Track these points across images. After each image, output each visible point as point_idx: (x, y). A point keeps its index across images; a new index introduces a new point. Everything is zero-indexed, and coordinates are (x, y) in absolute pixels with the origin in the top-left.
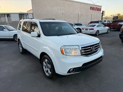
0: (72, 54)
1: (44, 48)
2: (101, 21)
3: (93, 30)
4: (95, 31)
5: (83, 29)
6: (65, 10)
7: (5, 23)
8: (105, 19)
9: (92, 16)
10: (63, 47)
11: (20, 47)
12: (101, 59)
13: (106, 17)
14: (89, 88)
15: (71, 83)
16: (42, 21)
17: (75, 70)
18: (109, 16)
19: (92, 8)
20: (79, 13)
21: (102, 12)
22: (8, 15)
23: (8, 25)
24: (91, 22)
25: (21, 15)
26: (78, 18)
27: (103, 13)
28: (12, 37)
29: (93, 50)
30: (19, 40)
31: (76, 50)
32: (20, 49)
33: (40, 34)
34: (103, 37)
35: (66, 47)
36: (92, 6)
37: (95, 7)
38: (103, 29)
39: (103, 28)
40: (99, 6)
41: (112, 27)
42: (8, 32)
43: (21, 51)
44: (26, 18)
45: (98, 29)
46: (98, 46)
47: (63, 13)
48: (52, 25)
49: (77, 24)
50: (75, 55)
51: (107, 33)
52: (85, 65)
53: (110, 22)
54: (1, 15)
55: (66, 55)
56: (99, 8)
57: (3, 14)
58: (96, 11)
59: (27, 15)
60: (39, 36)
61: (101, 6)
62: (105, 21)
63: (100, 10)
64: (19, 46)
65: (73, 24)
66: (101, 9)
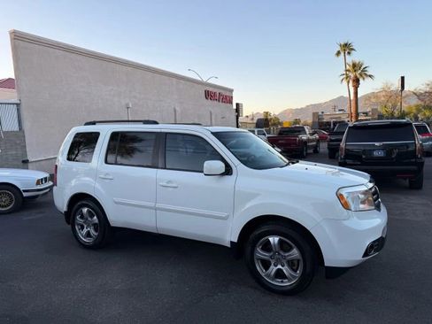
6: (135, 97)
20: (177, 109)
21: (235, 107)
27: (238, 110)
36: (210, 89)
37: (218, 91)
40: (226, 89)
47: (127, 104)
53: (265, 134)
60: (228, 171)
61: (231, 91)
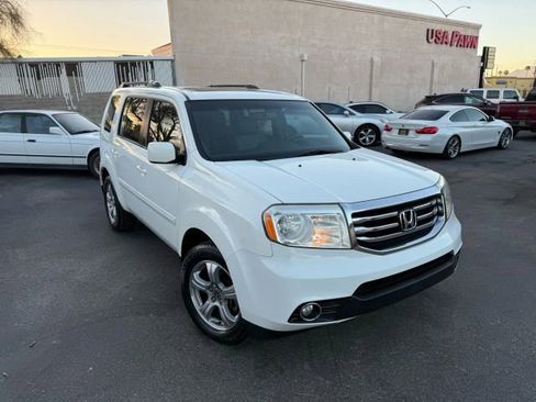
0: (311, 240)
1: (199, 212)
2: (477, 94)
3: (434, 132)
4: (444, 137)
5: (388, 129)
6: (314, 45)
7: (56, 102)
8: (498, 83)
9: (436, 71)
10: (273, 210)
11: (109, 205)
12: (449, 264)
13: (503, 75)
14: (385, 393)
15: (306, 366)
16: (196, 96)
17: (324, 308)
18: (517, 71)
19: (436, 37)
20: (375, 59)
21: (480, 53)
22: (72, 67)
23: (72, 110)
24: (429, 100)
25: (126, 69)
26: (368, 80)
27: (484, 59)
28: (84, 162)
29: (410, 226)
30: (105, 173)
31: (332, 222)
32: (110, 210)
33: (185, 152)
34: (476, 164)
35: (285, 211)
36: (437, 27)
37: (450, 30)
38: (483, 131)
39: (480, 123)
40: (467, 25)
41: (522, 123)
42: (66, 137)
43: (113, 220)
44: (142, 80)
45: (457, 131)
46: (436, 210)
47: (302, 56)
48: (246, 113)
49: (362, 109)
50: (325, 245)
51: (500, 147)
52: (367, 288)
53: (517, 98)
54: (45, 65)
55: (285, 245)
56: (469, 32)
57: (50, 63)
58: (454, 47)
59: (149, 66)
60: (181, 159)
61: (478, 27)
62: (494, 94)
63: (471, 42)
64: (106, 197)
65: (346, 107)
66: (477, 38)
